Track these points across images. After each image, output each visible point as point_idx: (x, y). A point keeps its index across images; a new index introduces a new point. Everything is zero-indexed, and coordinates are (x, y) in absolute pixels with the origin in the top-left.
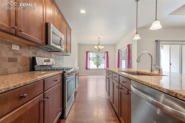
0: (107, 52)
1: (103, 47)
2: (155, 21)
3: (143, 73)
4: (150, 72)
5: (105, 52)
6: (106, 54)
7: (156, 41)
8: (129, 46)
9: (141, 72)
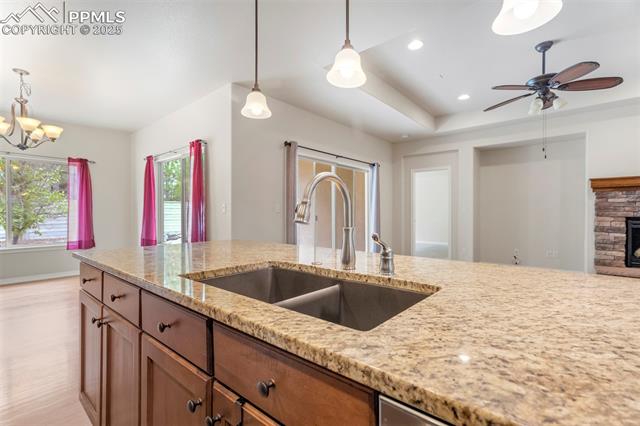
0: (83, 164)
1: (54, 131)
2: (344, 47)
3: (304, 270)
4: (340, 268)
5: (70, 160)
6: (74, 170)
7: (288, 144)
8: (197, 145)
9: (296, 269)
